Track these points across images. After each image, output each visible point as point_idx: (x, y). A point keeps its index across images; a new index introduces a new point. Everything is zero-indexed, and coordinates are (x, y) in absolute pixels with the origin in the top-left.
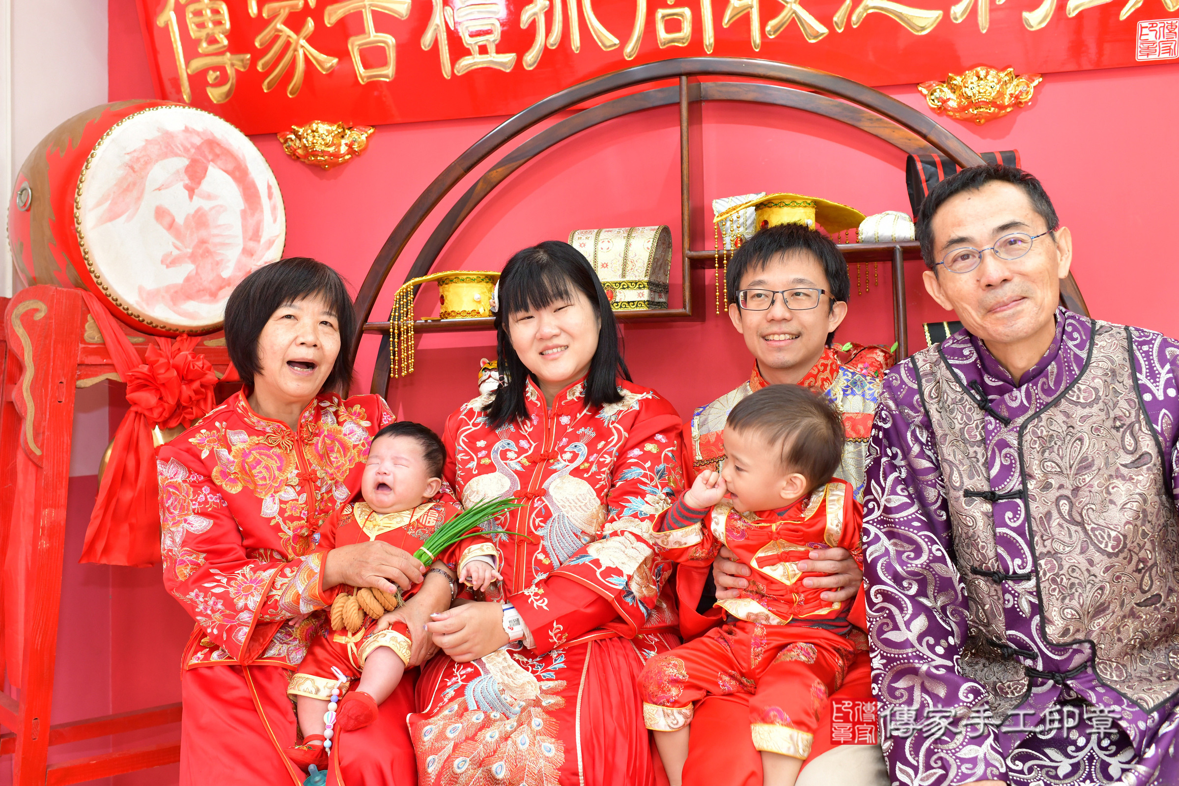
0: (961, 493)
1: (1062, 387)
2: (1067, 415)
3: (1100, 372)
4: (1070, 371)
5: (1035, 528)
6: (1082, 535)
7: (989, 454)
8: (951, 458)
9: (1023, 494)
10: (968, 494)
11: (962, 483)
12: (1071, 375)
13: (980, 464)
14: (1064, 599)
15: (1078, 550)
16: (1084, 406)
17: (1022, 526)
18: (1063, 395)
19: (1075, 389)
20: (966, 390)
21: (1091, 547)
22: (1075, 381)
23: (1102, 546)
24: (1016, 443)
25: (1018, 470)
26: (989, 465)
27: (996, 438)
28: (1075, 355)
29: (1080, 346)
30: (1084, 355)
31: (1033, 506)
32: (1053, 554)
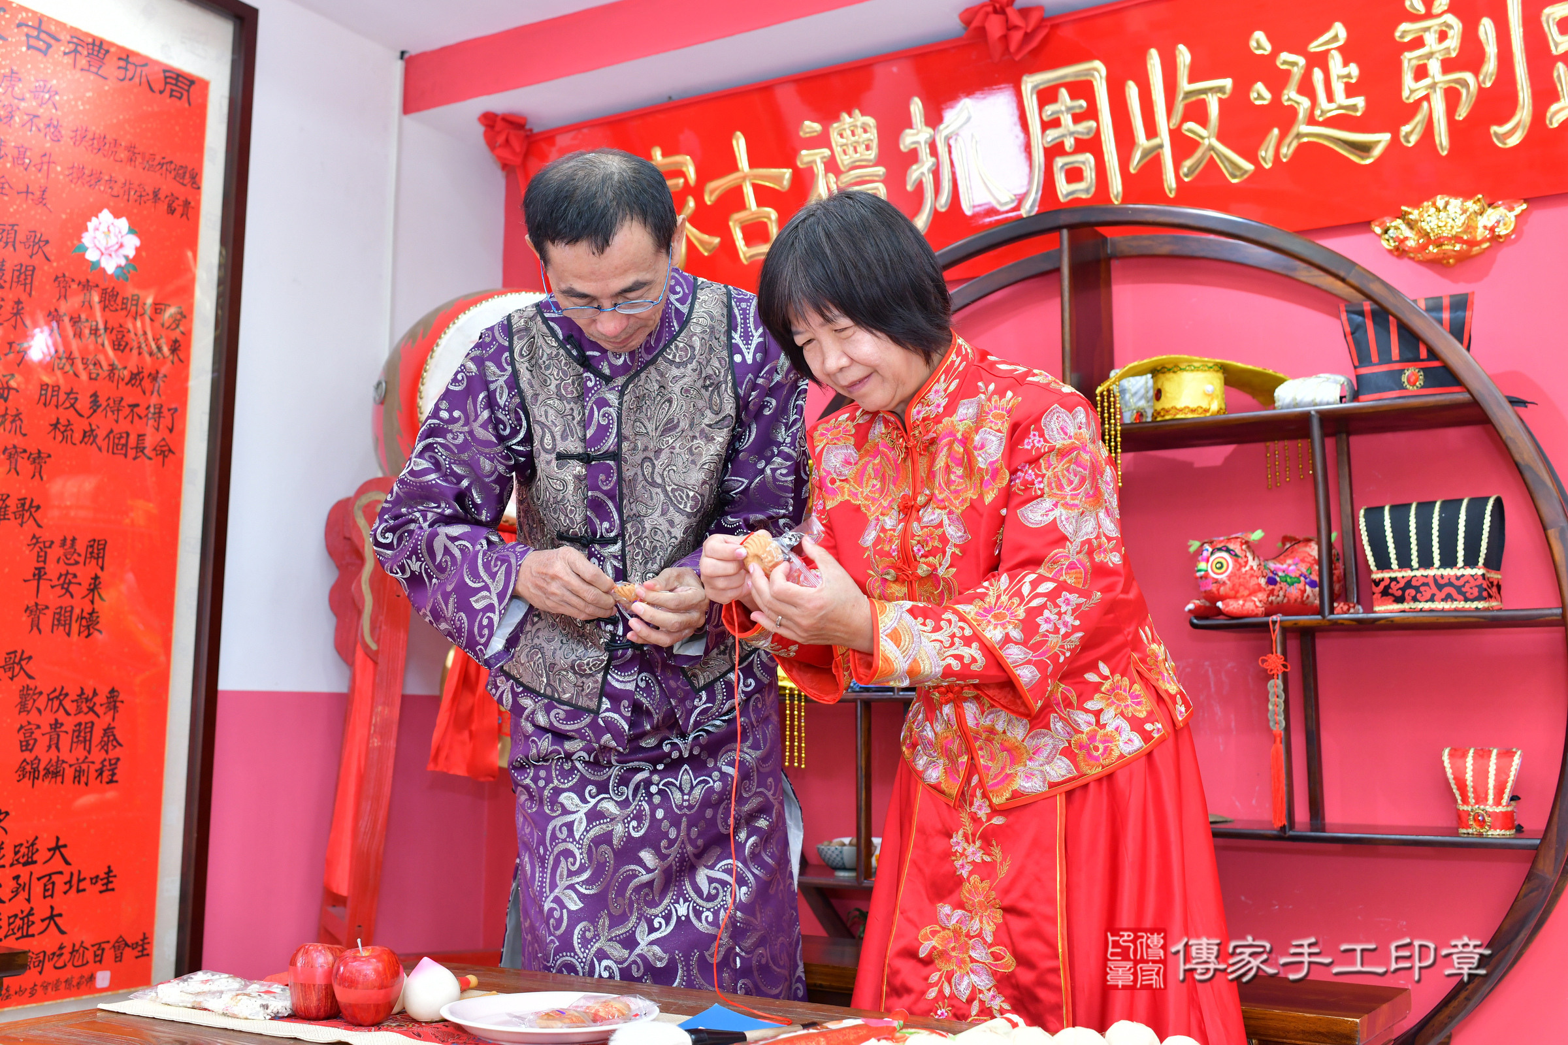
0: (554, 456)
1: (661, 345)
2: (662, 375)
3: (698, 330)
4: (670, 327)
5: (625, 491)
6: (662, 496)
7: (587, 412)
8: (543, 419)
9: (616, 455)
10: (561, 457)
11: (555, 445)
12: (670, 332)
13: (575, 422)
14: (646, 563)
15: (659, 511)
16: (678, 366)
17: (613, 489)
18: (660, 354)
19: (673, 347)
20: (562, 345)
21: (671, 508)
22: (674, 338)
23: (682, 507)
24: (617, 402)
25: (615, 431)
26: (585, 425)
27: (596, 396)
28: (677, 309)
29: (682, 301)
30: (684, 309)
31: (625, 467)
32: (638, 517)
